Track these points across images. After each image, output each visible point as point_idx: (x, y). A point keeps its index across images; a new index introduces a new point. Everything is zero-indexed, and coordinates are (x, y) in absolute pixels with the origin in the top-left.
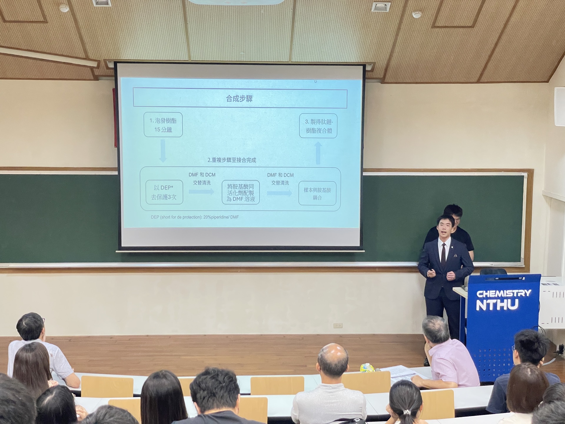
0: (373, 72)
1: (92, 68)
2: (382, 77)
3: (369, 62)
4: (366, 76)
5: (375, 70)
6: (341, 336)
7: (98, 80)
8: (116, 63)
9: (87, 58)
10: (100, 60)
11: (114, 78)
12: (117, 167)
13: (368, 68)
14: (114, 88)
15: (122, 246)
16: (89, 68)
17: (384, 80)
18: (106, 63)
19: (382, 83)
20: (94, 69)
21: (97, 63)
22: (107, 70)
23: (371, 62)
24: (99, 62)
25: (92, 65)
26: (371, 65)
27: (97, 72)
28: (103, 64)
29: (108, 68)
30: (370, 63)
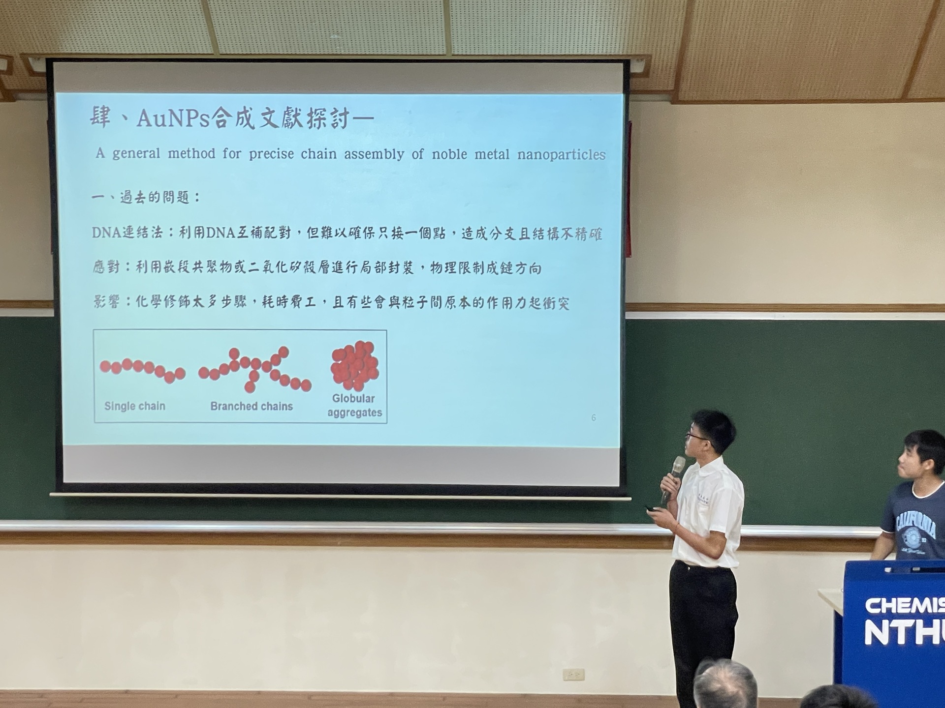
0: (647, 76)
2: (671, 87)
3: (635, 55)
4: (632, 87)
5: (651, 73)
6: (579, 700)
7: (14, 100)
8: (50, 62)
10: (13, 54)
11: (45, 96)
13: (637, 68)
14: (48, 118)
15: (64, 481)
17: (678, 94)
18: (28, 60)
19: (672, 104)
20: (2, 76)
21: (5, 62)
22: (32, 78)
24: (10, 59)
26: (642, 60)
27: (10, 83)
28: (19, 63)
29: (32, 73)
30: (639, 57)
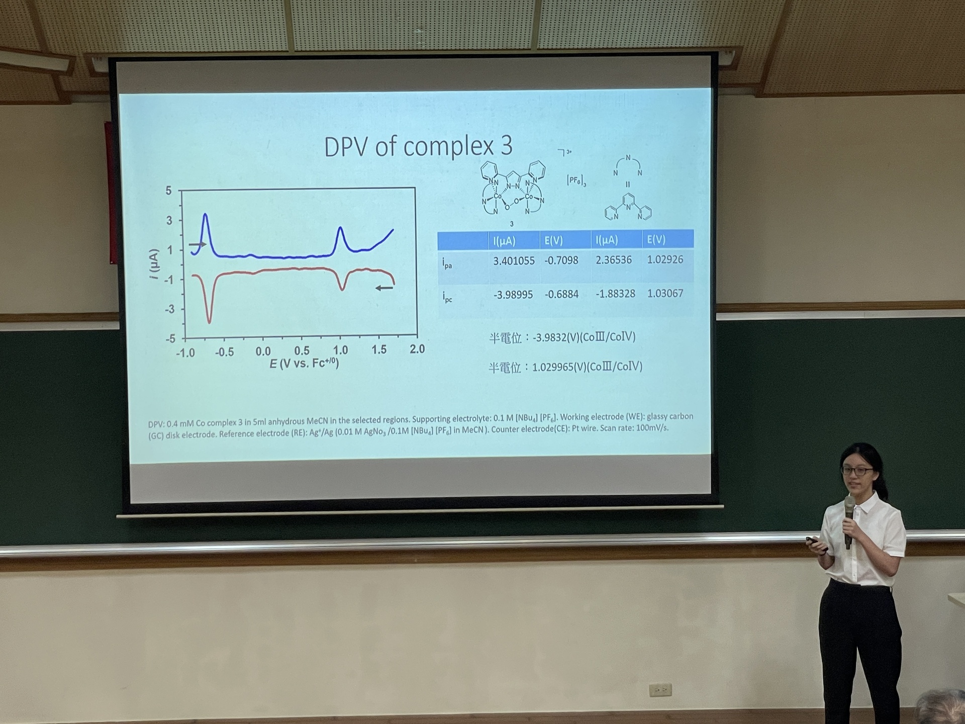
0: (736, 70)
1: (55, 74)
2: (758, 80)
3: (726, 47)
4: (720, 80)
5: (740, 65)
6: (669, 715)
7: (69, 102)
8: (112, 62)
9: (45, 52)
10: (77, 55)
11: (108, 97)
12: (117, 310)
13: (725, 60)
14: (110, 120)
15: (131, 503)
16: (48, 76)
17: (764, 88)
18: (91, 61)
19: (757, 97)
20: (61, 77)
21: (67, 61)
22: (93, 78)
23: (730, 47)
24: (72, 59)
25: (54, 69)
26: (731, 52)
28: (81, 63)
30: (728, 49)
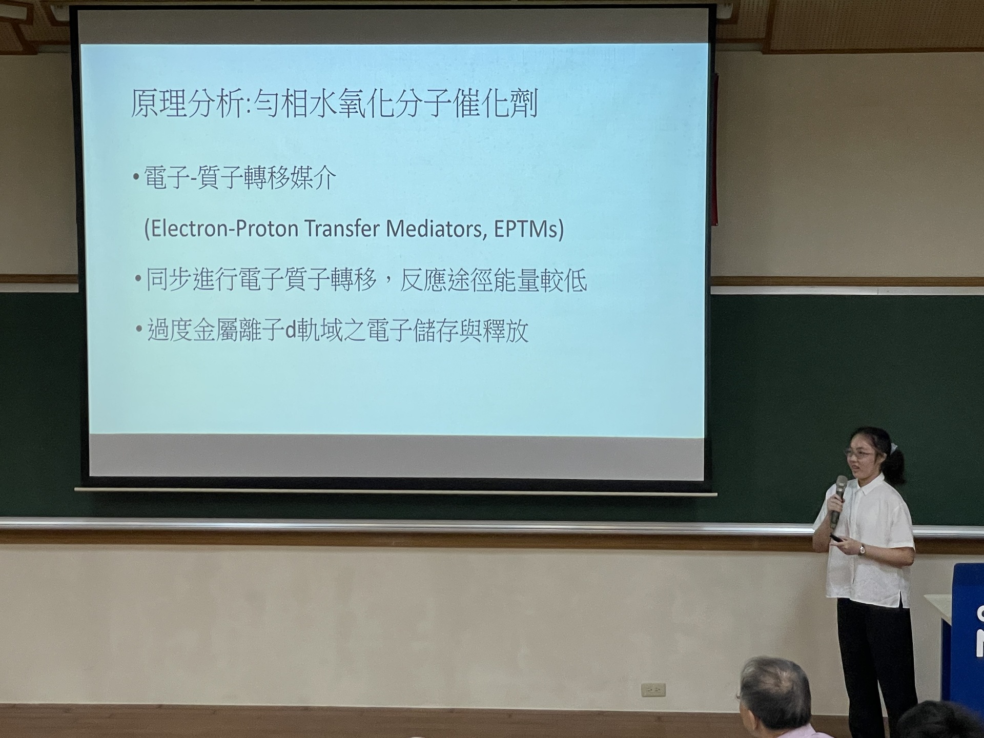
0: (736, 23)
1: (14, 23)
2: (763, 35)
4: (718, 35)
5: (741, 18)
6: (659, 717)
7: (35, 53)
8: (73, 10)
10: (33, 2)
11: (70, 48)
12: (75, 271)
13: (724, 13)
15: (90, 475)
16: (7, 24)
17: (770, 43)
18: (50, 7)
19: (764, 53)
20: (22, 26)
21: (25, 9)
22: (54, 27)
24: (29, 6)
25: (13, 17)
26: (729, 4)
27: (29, 32)
28: (40, 11)
29: (54, 22)
30: (727, 2)
